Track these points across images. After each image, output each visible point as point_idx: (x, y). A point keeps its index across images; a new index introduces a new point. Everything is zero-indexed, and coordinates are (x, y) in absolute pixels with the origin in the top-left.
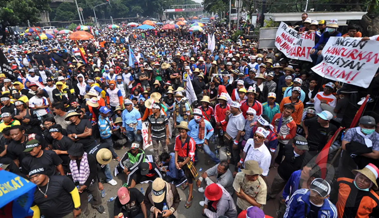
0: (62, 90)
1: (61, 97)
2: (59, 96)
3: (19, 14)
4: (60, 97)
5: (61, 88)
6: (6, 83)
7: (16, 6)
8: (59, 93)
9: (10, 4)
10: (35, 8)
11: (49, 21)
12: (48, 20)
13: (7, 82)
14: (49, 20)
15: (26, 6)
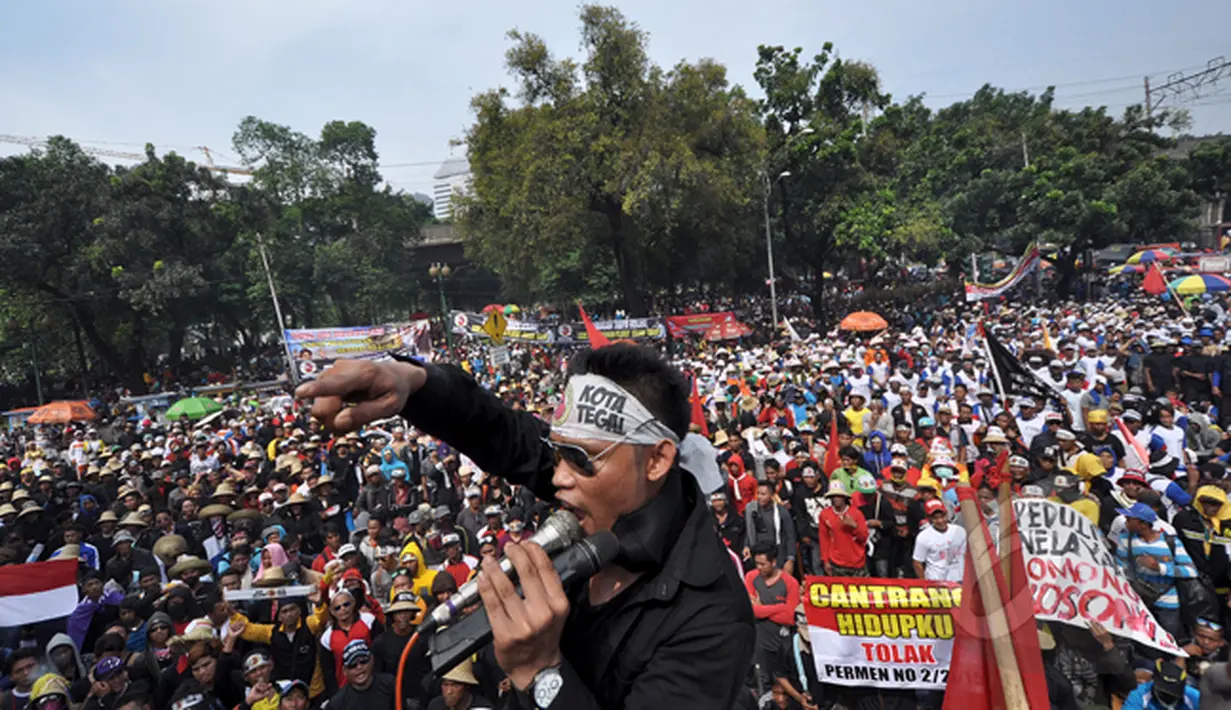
0: (1216, 523)
1: (1207, 549)
2: (1200, 543)
3: (1131, 215)
4: (1203, 550)
5: (1215, 514)
6: (1060, 440)
7: (1130, 192)
8: (1200, 530)
9: (1114, 189)
10: (1192, 191)
11: (1219, 222)
12: (1214, 218)
13: (1064, 440)
14: (1220, 216)
15: (1162, 190)
